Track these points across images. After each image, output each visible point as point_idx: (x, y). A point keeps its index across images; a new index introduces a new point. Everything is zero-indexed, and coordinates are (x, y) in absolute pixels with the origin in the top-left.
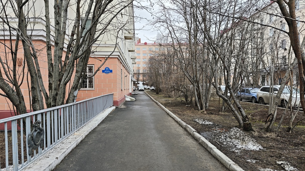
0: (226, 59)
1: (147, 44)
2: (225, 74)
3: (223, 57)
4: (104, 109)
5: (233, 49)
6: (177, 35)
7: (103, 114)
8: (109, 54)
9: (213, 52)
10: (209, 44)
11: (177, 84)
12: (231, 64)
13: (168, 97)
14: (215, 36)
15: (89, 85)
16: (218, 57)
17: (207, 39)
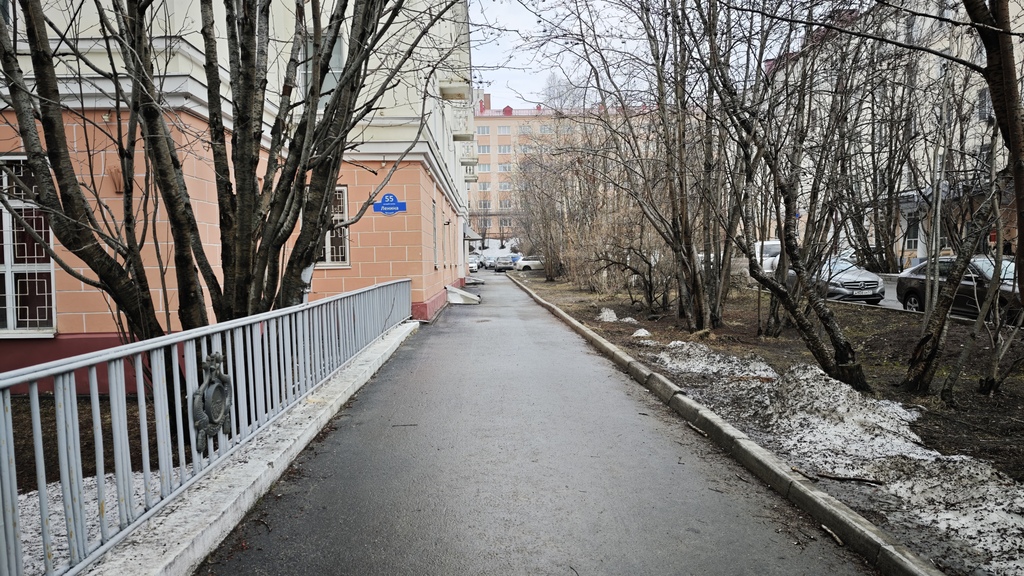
0: (783, 159)
1: (513, 112)
2: (777, 208)
3: (773, 151)
4: (384, 329)
5: (808, 127)
6: (619, 80)
7: (382, 343)
8: (403, 148)
9: (741, 137)
10: (727, 111)
11: (617, 244)
12: (802, 177)
13: (585, 291)
14: (745, 82)
15: (332, 253)
16: (754, 154)
17: (719, 93)
